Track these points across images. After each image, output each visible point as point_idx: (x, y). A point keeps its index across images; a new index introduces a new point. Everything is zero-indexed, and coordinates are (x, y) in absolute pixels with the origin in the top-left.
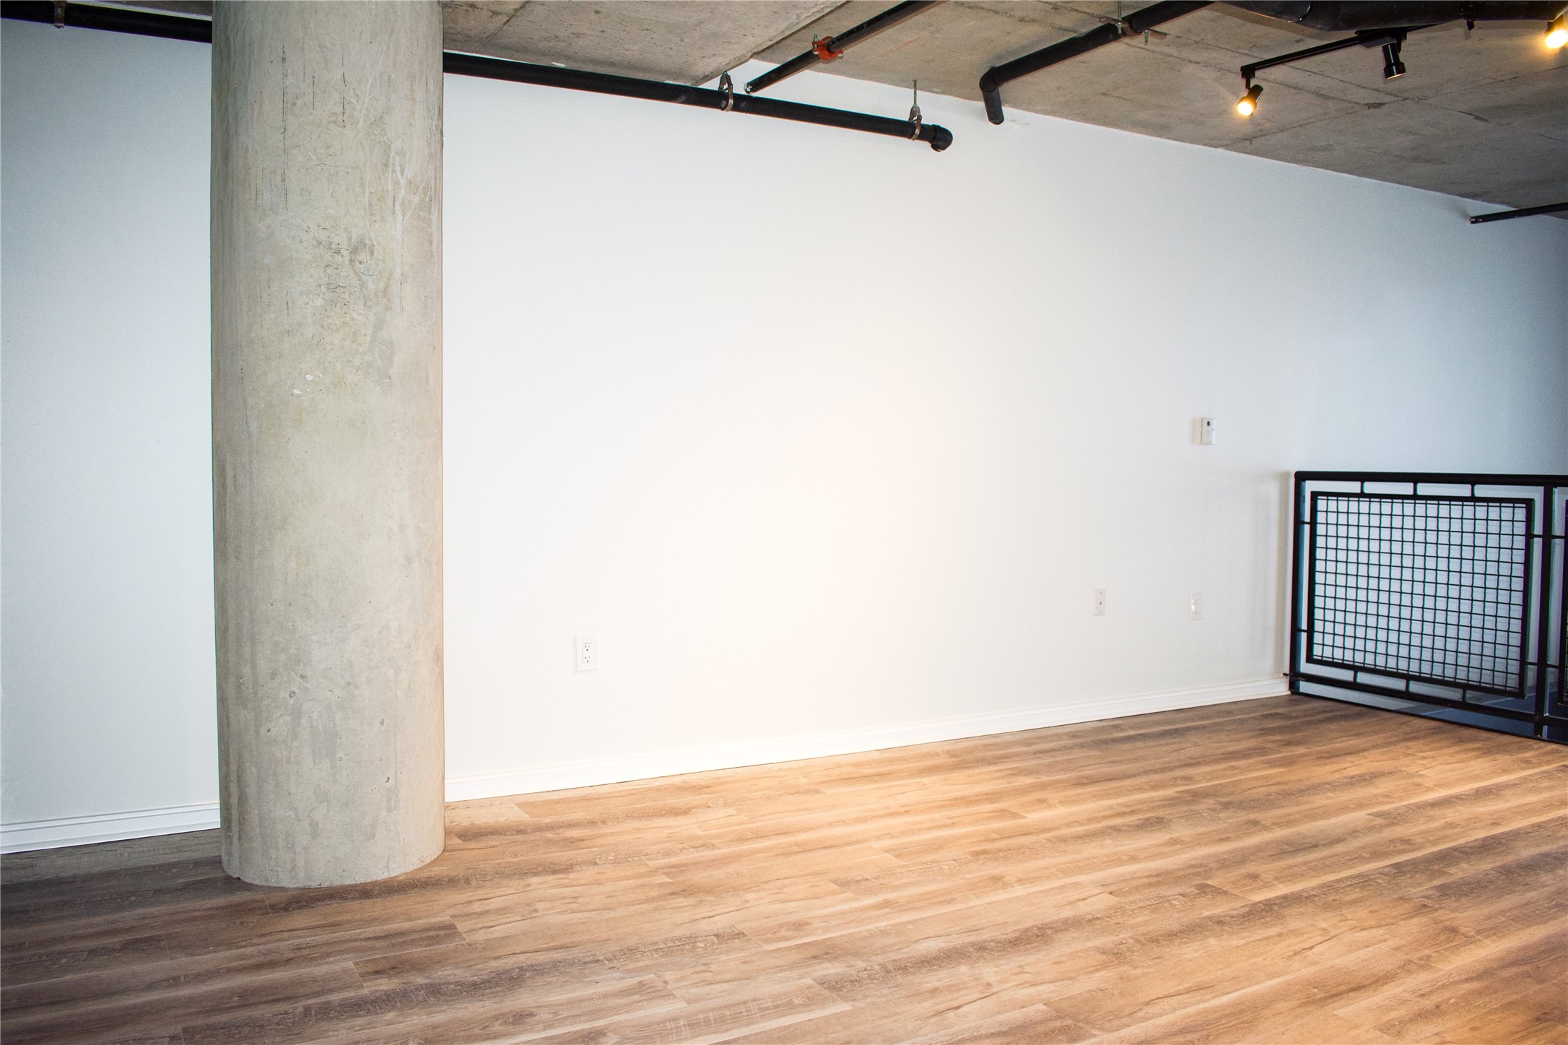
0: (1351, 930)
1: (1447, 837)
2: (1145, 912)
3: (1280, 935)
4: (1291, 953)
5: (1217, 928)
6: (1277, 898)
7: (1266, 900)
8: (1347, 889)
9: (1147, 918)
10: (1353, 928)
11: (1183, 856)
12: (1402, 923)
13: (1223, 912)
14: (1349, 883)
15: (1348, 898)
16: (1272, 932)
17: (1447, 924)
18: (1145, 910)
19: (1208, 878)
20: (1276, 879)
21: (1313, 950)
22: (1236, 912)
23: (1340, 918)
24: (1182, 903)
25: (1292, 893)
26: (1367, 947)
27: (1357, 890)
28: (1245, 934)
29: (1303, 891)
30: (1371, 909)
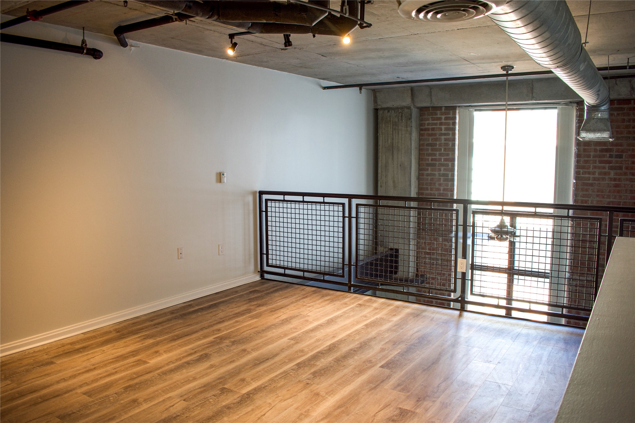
0: (280, 402)
1: (317, 346)
2: (199, 408)
3: (253, 410)
4: (256, 419)
5: (228, 411)
6: (252, 390)
7: (247, 392)
8: (279, 380)
9: (199, 411)
10: (281, 401)
11: (215, 374)
12: (299, 394)
13: (230, 402)
14: (280, 377)
15: (279, 385)
16: (250, 409)
17: (315, 391)
18: (199, 407)
19: (224, 385)
20: (252, 379)
21: (266, 415)
22: (236, 401)
23: (276, 396)
24: (214, 400)
25: (258, 386)
26: (286, 409)
27: (283, 380)
28: (239, 412)
29: (262, 384)
30: (288, 389)
